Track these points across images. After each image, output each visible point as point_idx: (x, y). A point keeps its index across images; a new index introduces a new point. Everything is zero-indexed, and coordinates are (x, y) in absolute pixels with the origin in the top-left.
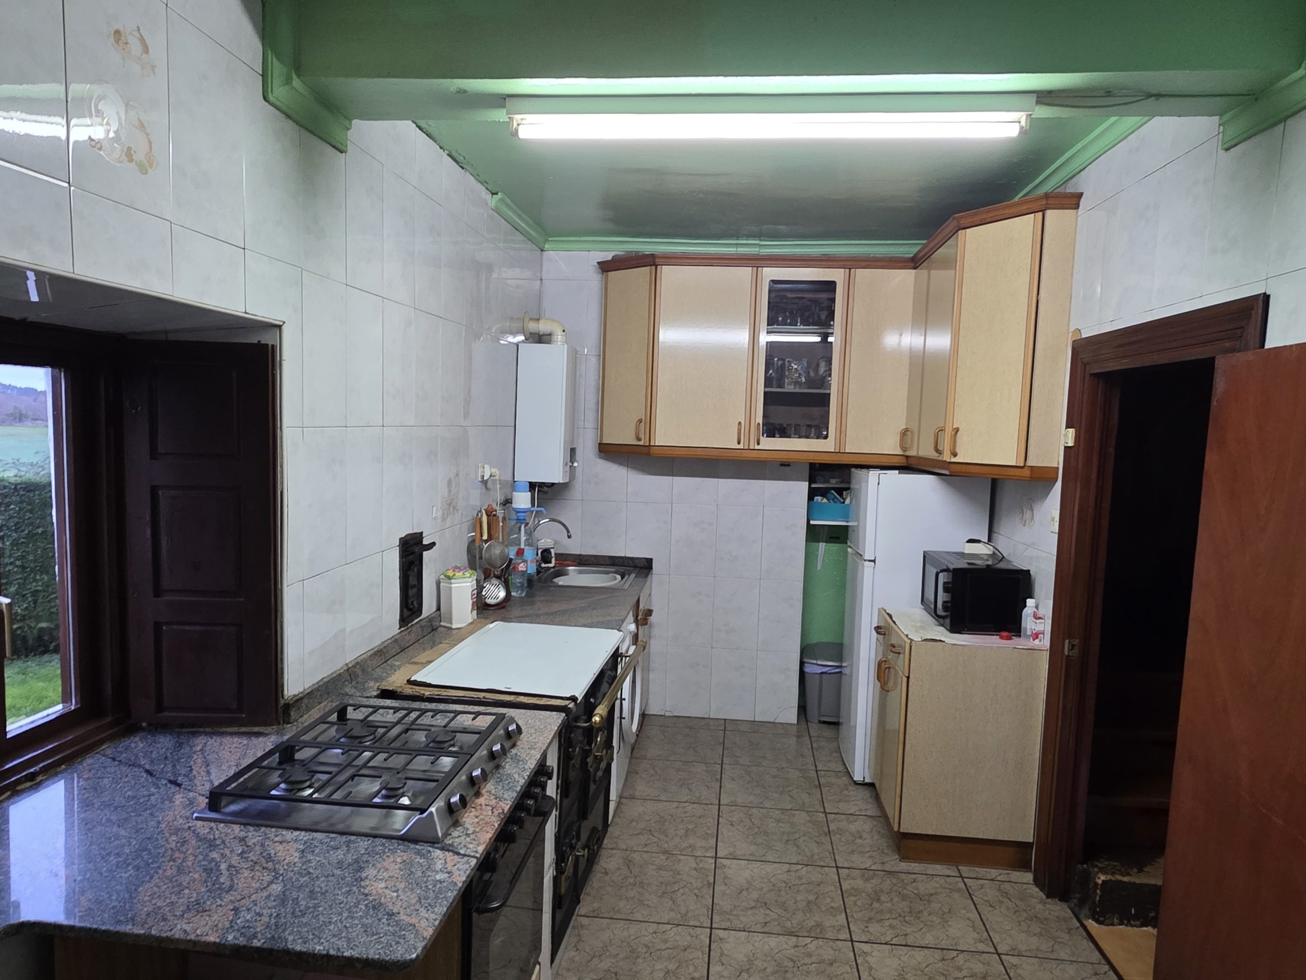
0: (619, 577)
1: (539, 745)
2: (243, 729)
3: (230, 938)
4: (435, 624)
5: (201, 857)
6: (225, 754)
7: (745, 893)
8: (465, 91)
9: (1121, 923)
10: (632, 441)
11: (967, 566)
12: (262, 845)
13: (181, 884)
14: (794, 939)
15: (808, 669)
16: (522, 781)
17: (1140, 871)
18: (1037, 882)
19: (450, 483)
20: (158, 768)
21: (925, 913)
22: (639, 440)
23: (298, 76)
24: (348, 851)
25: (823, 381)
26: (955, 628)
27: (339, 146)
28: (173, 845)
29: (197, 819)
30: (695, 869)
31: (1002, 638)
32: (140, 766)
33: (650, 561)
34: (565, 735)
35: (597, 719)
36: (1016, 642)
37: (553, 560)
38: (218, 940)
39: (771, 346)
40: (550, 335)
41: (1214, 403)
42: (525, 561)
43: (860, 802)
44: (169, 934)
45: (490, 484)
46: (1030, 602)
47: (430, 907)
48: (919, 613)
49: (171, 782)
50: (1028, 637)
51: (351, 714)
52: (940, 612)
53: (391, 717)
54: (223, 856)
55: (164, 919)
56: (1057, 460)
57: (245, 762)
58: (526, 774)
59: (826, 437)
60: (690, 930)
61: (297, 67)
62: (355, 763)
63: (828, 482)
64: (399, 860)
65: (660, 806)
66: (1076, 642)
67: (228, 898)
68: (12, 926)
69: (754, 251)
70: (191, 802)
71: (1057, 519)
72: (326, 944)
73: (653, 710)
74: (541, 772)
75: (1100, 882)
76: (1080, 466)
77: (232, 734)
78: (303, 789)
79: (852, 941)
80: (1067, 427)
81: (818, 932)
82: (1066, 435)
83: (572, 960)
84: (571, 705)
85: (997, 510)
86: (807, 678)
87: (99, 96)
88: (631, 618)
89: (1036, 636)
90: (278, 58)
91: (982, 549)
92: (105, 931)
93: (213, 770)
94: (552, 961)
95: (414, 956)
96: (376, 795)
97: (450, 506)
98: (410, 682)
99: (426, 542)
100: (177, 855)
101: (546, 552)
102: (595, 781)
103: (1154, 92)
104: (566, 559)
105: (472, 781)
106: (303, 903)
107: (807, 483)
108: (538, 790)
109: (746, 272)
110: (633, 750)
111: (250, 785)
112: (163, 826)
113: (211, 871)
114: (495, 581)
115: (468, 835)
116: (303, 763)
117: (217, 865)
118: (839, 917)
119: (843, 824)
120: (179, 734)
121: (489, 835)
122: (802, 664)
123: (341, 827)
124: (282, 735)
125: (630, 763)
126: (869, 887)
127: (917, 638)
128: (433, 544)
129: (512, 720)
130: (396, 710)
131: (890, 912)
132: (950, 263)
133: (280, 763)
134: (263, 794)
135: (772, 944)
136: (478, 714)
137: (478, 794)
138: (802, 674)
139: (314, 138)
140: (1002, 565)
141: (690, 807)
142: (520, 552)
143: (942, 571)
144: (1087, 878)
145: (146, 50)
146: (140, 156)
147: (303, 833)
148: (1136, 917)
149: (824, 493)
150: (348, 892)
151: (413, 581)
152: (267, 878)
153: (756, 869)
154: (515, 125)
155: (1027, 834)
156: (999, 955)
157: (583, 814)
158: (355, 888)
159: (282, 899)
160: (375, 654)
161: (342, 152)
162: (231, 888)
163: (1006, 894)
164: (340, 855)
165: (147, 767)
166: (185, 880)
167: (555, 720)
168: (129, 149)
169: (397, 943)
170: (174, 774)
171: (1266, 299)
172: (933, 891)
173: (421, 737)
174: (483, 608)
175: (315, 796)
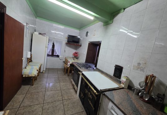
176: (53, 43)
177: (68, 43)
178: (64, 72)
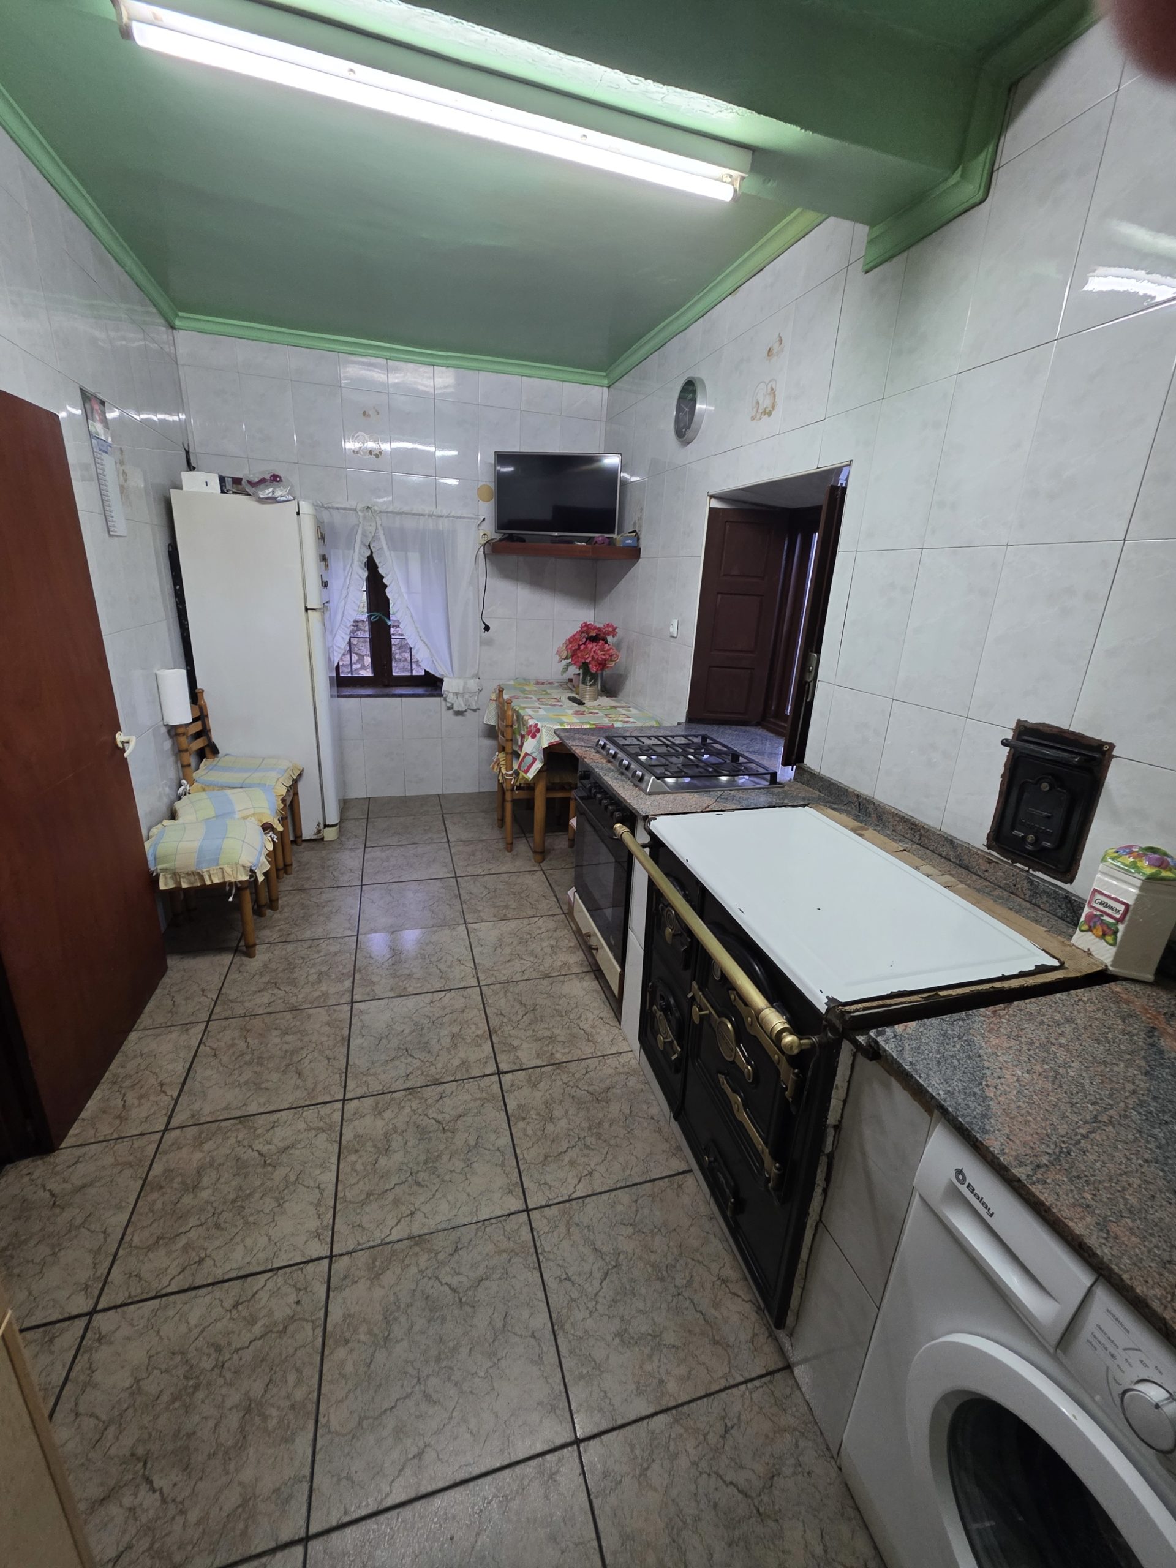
176: (371, 565)
177: (510, 538)
178: (502, 821)
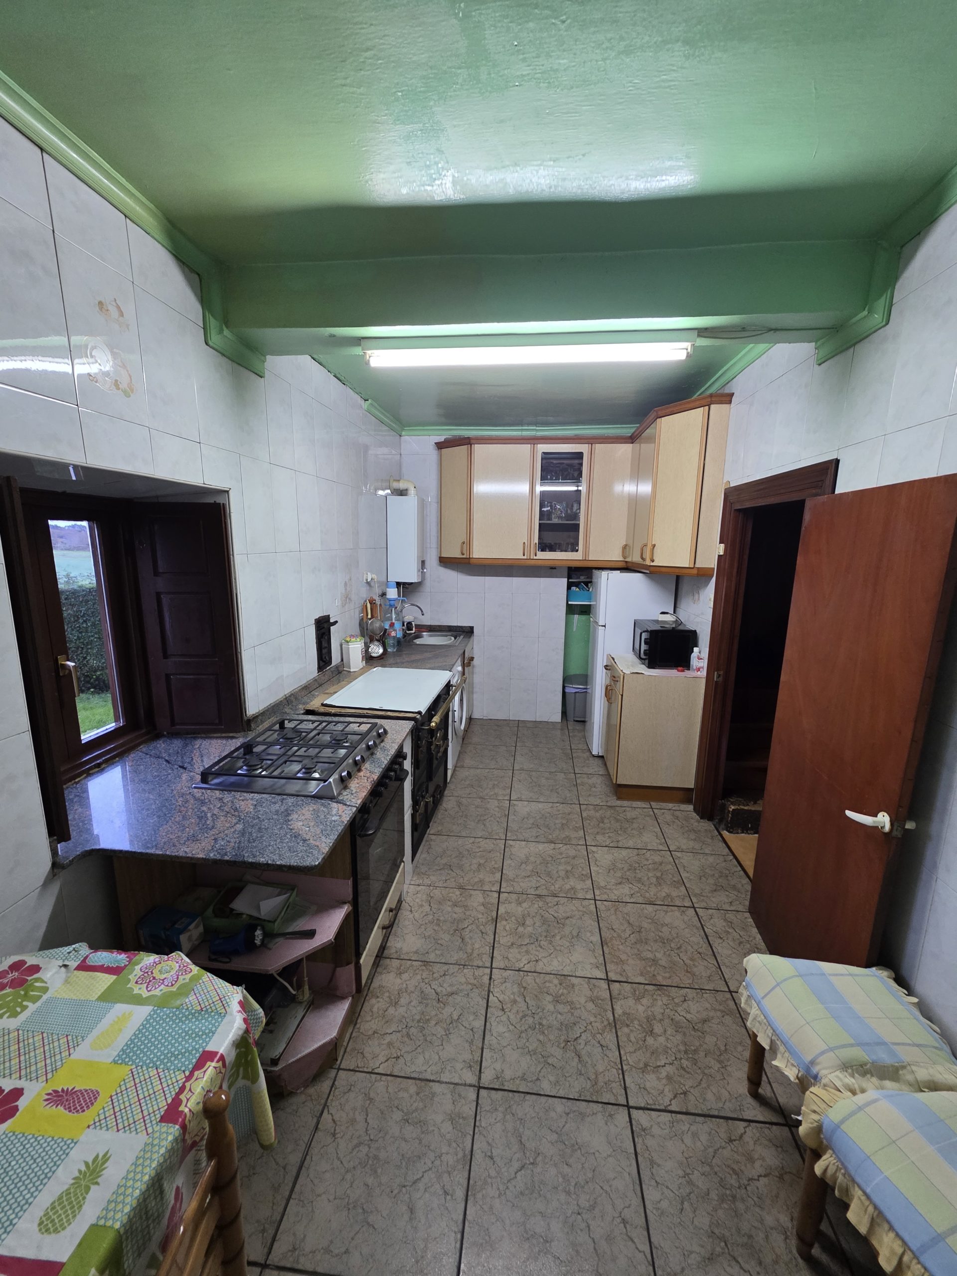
0: (453, 638)
1: (397, 741)
2: (224, 735)
3: (212, 855)
4: (340, 669)
5: (196, 810)
6: (212, 750)
7: (526, 820)
8: (334, 336)
9: (743, 833)
10: (459, 555)
11: (660, 628)
12: (232, 802)
13: (184, 826)
14: (553, 845)
15: (567, 690)
16: (386, 762)
17: (755, 803)
18: (695, 810)
19: (346, 584)
20: (173, 759)
21: (629, 829)
22: (463, 554)
23: (227, 327)
24: (282, 805)
25: (576, 516)
26: (651, 666)
27: (261, 374)
28: (180, 803)
29: (195, 788)
30: (498, 807)
31: (678, 671)
32: (162, 758)
33: (472, 628)
34: (415, 734)
35: (433, 724)
36: (687, 673)
37: (414, 629)
38: (204, 857)
39: (543, 494)
40: (407, 490)
41: (803, 529)
42: (395, 630)
43: (595, 767)
44: (176, 854)
45: (372, 584)
46: (696, 649)
47: (328, 835)
48: (632, 658)
49: (180, 767)
50: (694, 670)
51: (287, 725)
52: (643, 656)
53: (311, 726)
54: (209, 809)
55: (174, 846)
56: (713, 564)
57: (224, 754)
58: (389, 758)
59: (577, 551)
60: (493, 841)
61: (226, 321)
62: (288, 753)
63: (579, 578)
64: (311, 809)
65: (478, 771)
66: (721, 673)
67: (212, 832)
68: (86, 851)
69: (533, 433)
70: (192, 778)
71: (713, 599)
72: (267, 858)
73: (476, 715)
74: (400, 755)
75: (731, 810)
76: (726, 567)
77: (217, 738)
78: (257, 769)
79: (586, 845)
80: (720, 543)
81: (567, 841)
82: (719, 548)
83: (425, 859)
84: (418, 717)
85: (679, 593)
86: (567, 696)
87: (92, 347)
88: (459, 662)
89: (698, 670)
90: (212, 315)
91: (669, 618)
92: (140, 853)
93: (205, 759)
94: (413, 860)
95: (317, 863)
96: (299, 772)
97: (347, 598)
98: (323, 705)
99: (332, 621)
100: (183, 808)
101: (409, 623)
102: (437, 759)
103: (773, 327)
104: (421, 628)
105: (356, 763)
106: (255, 835)
107: (566, 580)
108: (397, 767)
109: (527, 447)
110: (463, 739)
111: (226, 767)
112: (175, 792)
113: (202, 818)
114: (376, 643)
115: (352, 794)
116: (258, 754)
117: (206, 815)
118: (580, 832)
119: (586, 780)
120: (186, 738)
121: (365, 794)
122: (564, 687)
123: (278, 791)
124: (247, 737)
125: (462, 747)
126: (598, 815)
127: (627, 672)
128: (336, 622)
129: (381, 726)
130: (313, 722)
131: (609, 828)
132: (652, 439)
133: (245, 754)
134: (232, 772)
135: (541, 848)
136: (361, 723)
137: (359, 770)
138: (564, 693)
139: (242, 369)
140: (681, 628)
141: (496, 772)
142: (392, 625)
143: (644, 632)
144: (724, 808)
145: (122, 315)
146: (124, 385)
147: (256, 795)
148: (751, 829)
149: (577, 585)
150: (281, 828)
151: (324, 644)
152: (234, 821)
153: (535, 806)
154: (368, 357)
155: (691, 784)
156: (670, 851)
157: (430, 778)
158: (285, 826)
159: (243, 833)
160: (303, 689)
161: (261, 377)
162: (213, 827)
163: (677, 818)
164: (277, 806)
165: (167, 758)
166: (186, 823)
167: (409, 725)
168: (116, 381)
169: (308, 856)
170: (183, 762)
171: (837, 462)
172: (635, 817)
173: (327, 738)
174: (369, 659)
175: (263, 773)
